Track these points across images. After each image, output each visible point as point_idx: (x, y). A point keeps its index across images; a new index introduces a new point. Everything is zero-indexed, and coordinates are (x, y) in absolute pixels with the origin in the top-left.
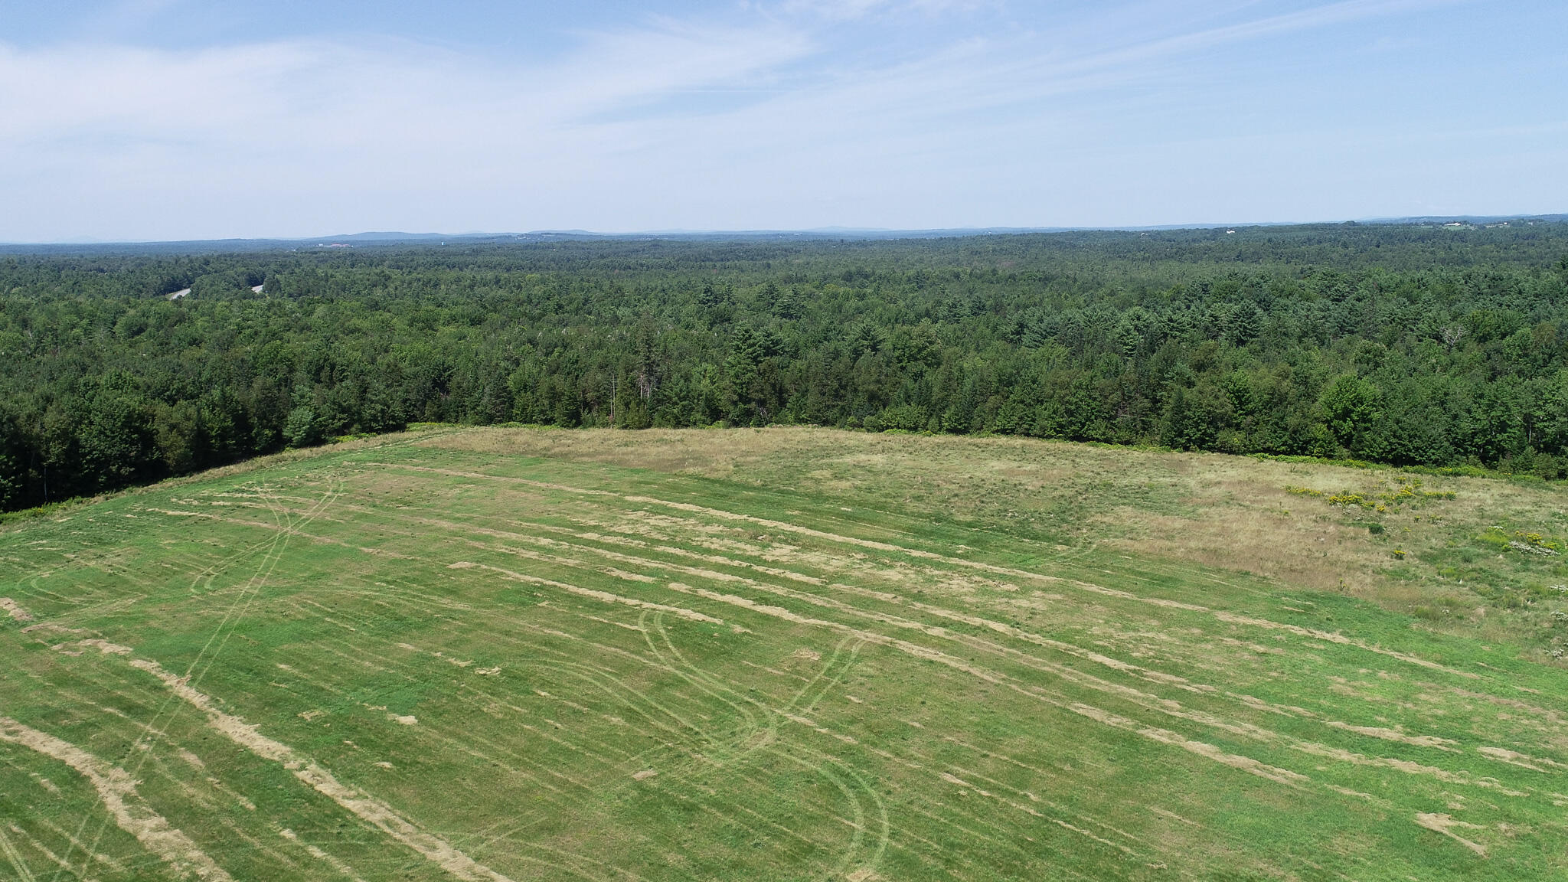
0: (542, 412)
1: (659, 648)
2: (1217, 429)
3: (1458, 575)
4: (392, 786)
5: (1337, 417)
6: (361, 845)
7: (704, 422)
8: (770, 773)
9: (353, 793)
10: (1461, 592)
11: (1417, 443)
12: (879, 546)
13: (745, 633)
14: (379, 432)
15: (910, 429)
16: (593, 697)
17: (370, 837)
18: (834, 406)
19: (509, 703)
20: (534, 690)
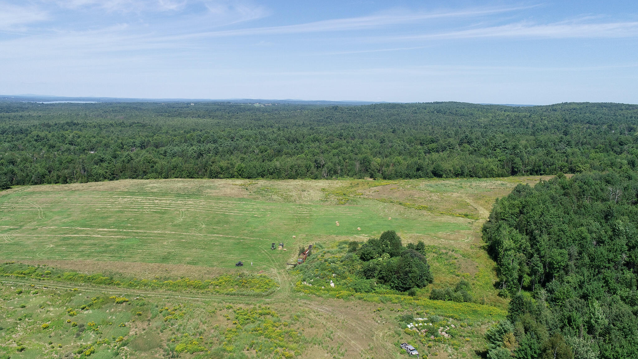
2: (218, 174)
3: (258, 194)
5: (238, 171)
7: (103, 180)
10: (259, 196)
11: (252, 175)
15: (155, 178)
18: (135, 174)
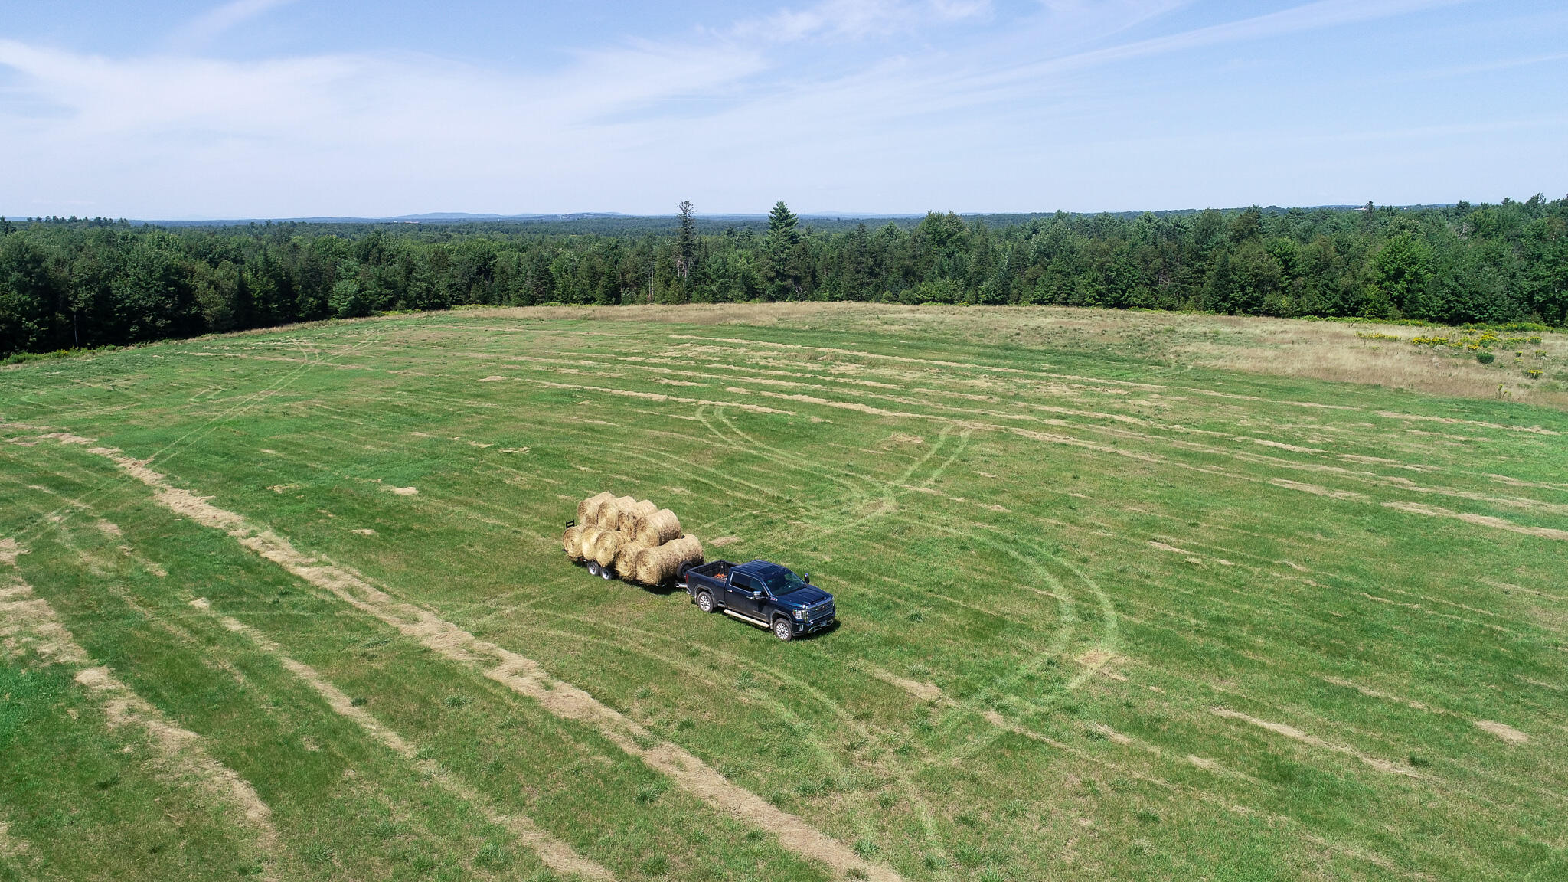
0: (583, 292)
1: (725, 433)
2: (1264, 292)
4: (369, 552)
5: (1388, 278)
6: (303, 616)
7: (742, 298)
8: (903, 539)
9: (311, 560)
12: (954, 365)
13: (825, 423)
14: (424, 309)
15: (946, 302)
16: (646, 470)
17: (320, 607)
18: (868, 284)
19: (539, 476)
20: (572, 464)
